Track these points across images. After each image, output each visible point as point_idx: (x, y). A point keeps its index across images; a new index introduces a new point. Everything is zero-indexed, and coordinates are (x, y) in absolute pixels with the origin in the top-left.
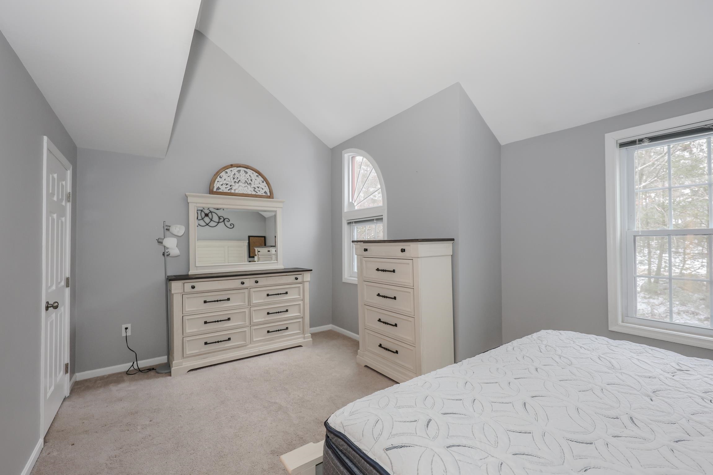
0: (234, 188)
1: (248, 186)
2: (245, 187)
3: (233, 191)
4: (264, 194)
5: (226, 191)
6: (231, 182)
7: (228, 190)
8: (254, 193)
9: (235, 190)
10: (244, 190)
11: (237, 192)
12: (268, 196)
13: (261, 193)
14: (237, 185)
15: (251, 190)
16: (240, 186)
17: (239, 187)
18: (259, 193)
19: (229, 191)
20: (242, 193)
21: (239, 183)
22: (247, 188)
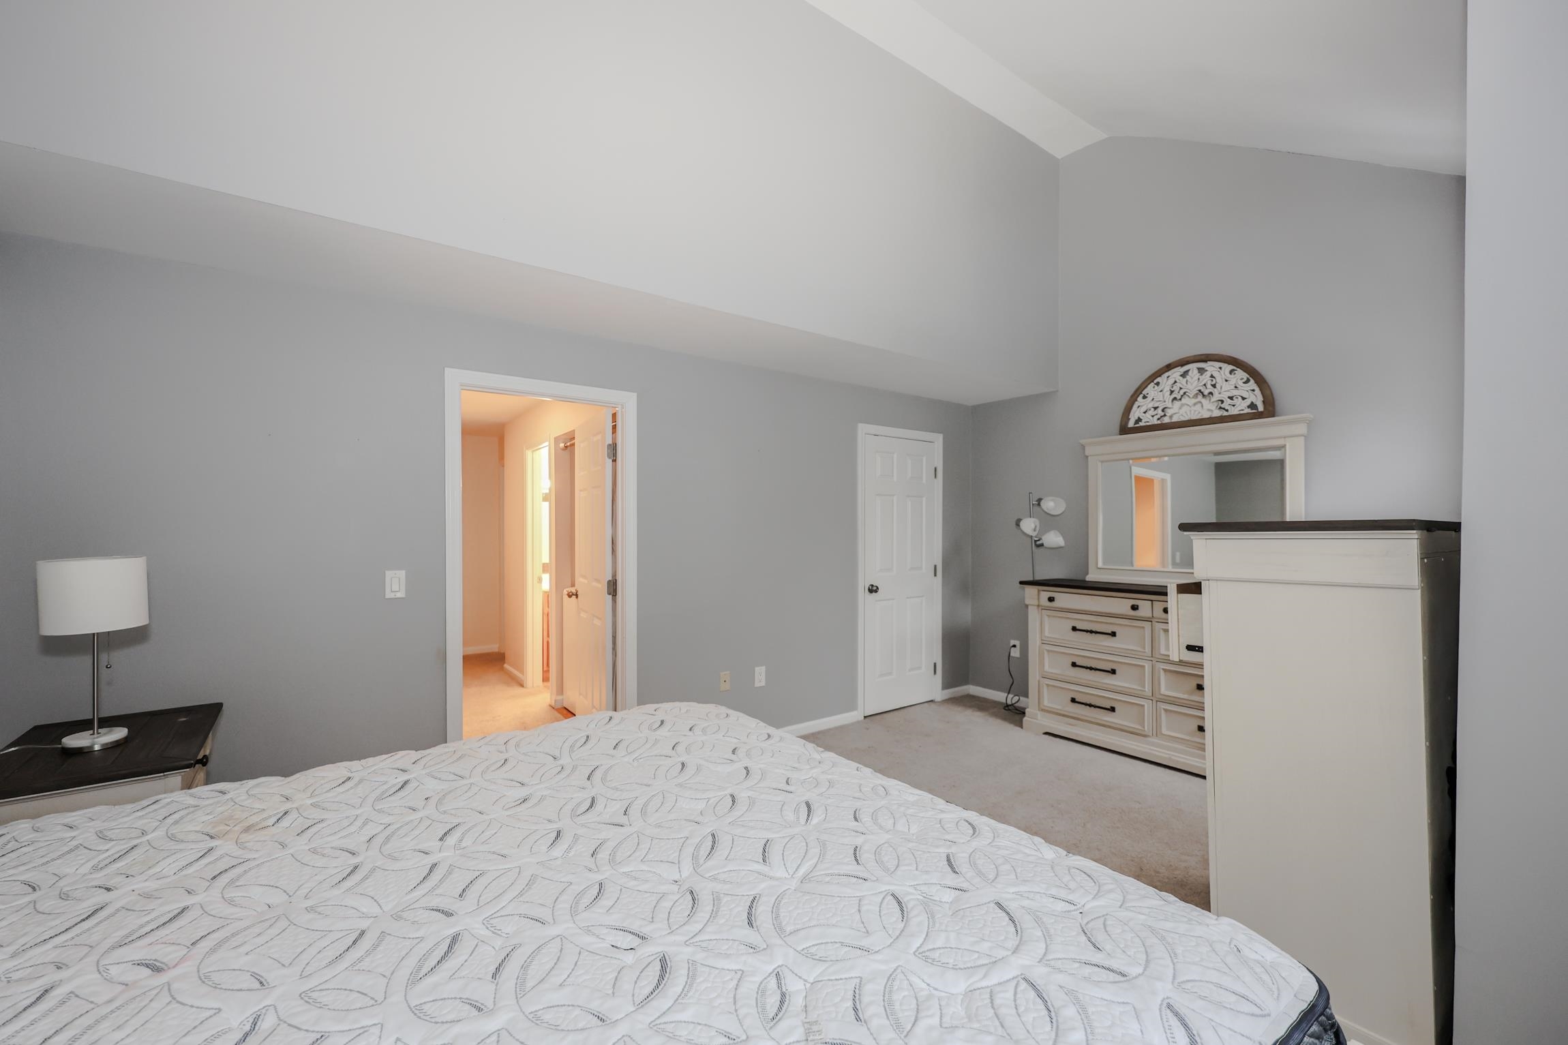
0: (1169, 412)
1: (1203, 401)
2: (1195, 404)
3: (1166, 420)
4: (1249, 411)
5: (1155, 421)
6: (1165, 402)
7: (1158, 419)
8: (1217, 413)
9: (1171, 417)
10: (1192, 412)
11: (1175, 419)
12: (1259, 412)
13: (1241, 407)
14: (1177, 404)
15: (1210, 408)
16: (1183, 405)
17: (1180, 408)
18: (1234, 411)
19: (1159, 422)
20: (1188, 421)
21: (1183, 399)
22: (1199, 405)
